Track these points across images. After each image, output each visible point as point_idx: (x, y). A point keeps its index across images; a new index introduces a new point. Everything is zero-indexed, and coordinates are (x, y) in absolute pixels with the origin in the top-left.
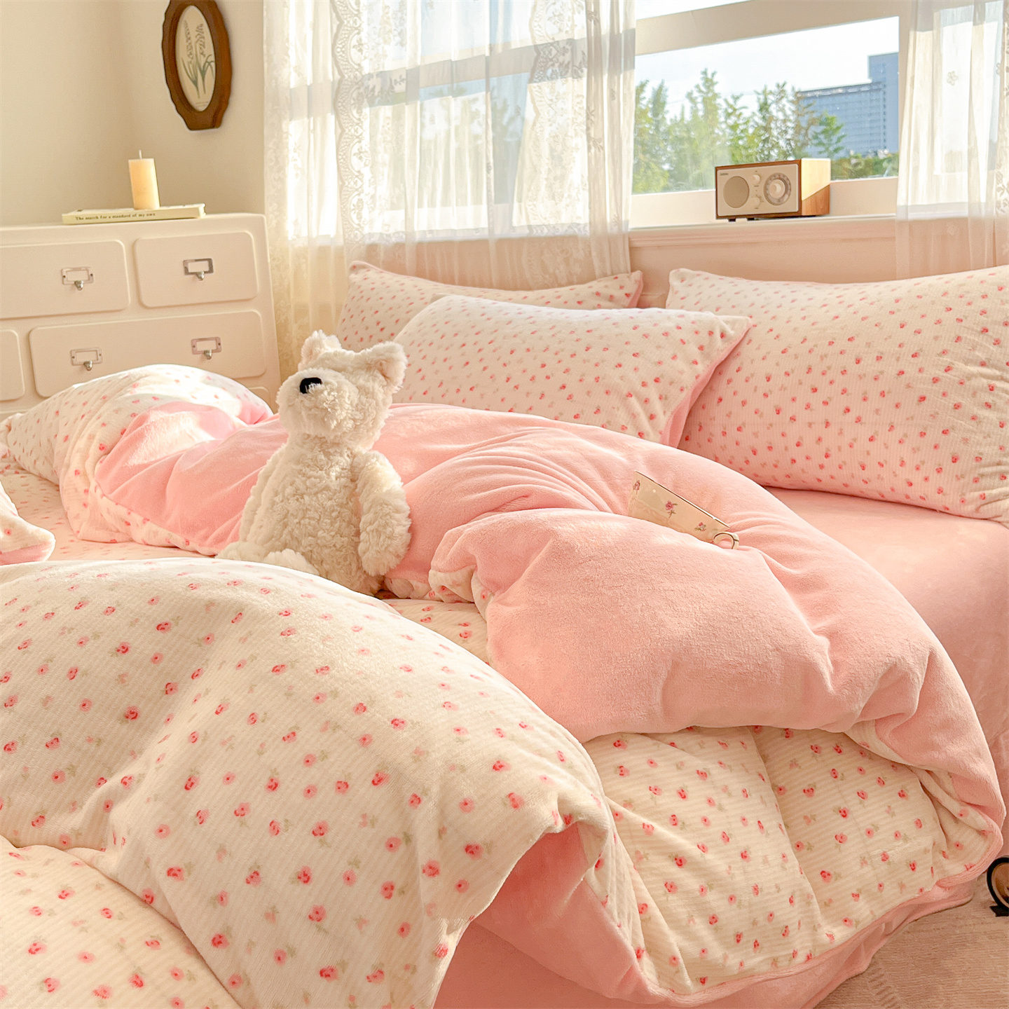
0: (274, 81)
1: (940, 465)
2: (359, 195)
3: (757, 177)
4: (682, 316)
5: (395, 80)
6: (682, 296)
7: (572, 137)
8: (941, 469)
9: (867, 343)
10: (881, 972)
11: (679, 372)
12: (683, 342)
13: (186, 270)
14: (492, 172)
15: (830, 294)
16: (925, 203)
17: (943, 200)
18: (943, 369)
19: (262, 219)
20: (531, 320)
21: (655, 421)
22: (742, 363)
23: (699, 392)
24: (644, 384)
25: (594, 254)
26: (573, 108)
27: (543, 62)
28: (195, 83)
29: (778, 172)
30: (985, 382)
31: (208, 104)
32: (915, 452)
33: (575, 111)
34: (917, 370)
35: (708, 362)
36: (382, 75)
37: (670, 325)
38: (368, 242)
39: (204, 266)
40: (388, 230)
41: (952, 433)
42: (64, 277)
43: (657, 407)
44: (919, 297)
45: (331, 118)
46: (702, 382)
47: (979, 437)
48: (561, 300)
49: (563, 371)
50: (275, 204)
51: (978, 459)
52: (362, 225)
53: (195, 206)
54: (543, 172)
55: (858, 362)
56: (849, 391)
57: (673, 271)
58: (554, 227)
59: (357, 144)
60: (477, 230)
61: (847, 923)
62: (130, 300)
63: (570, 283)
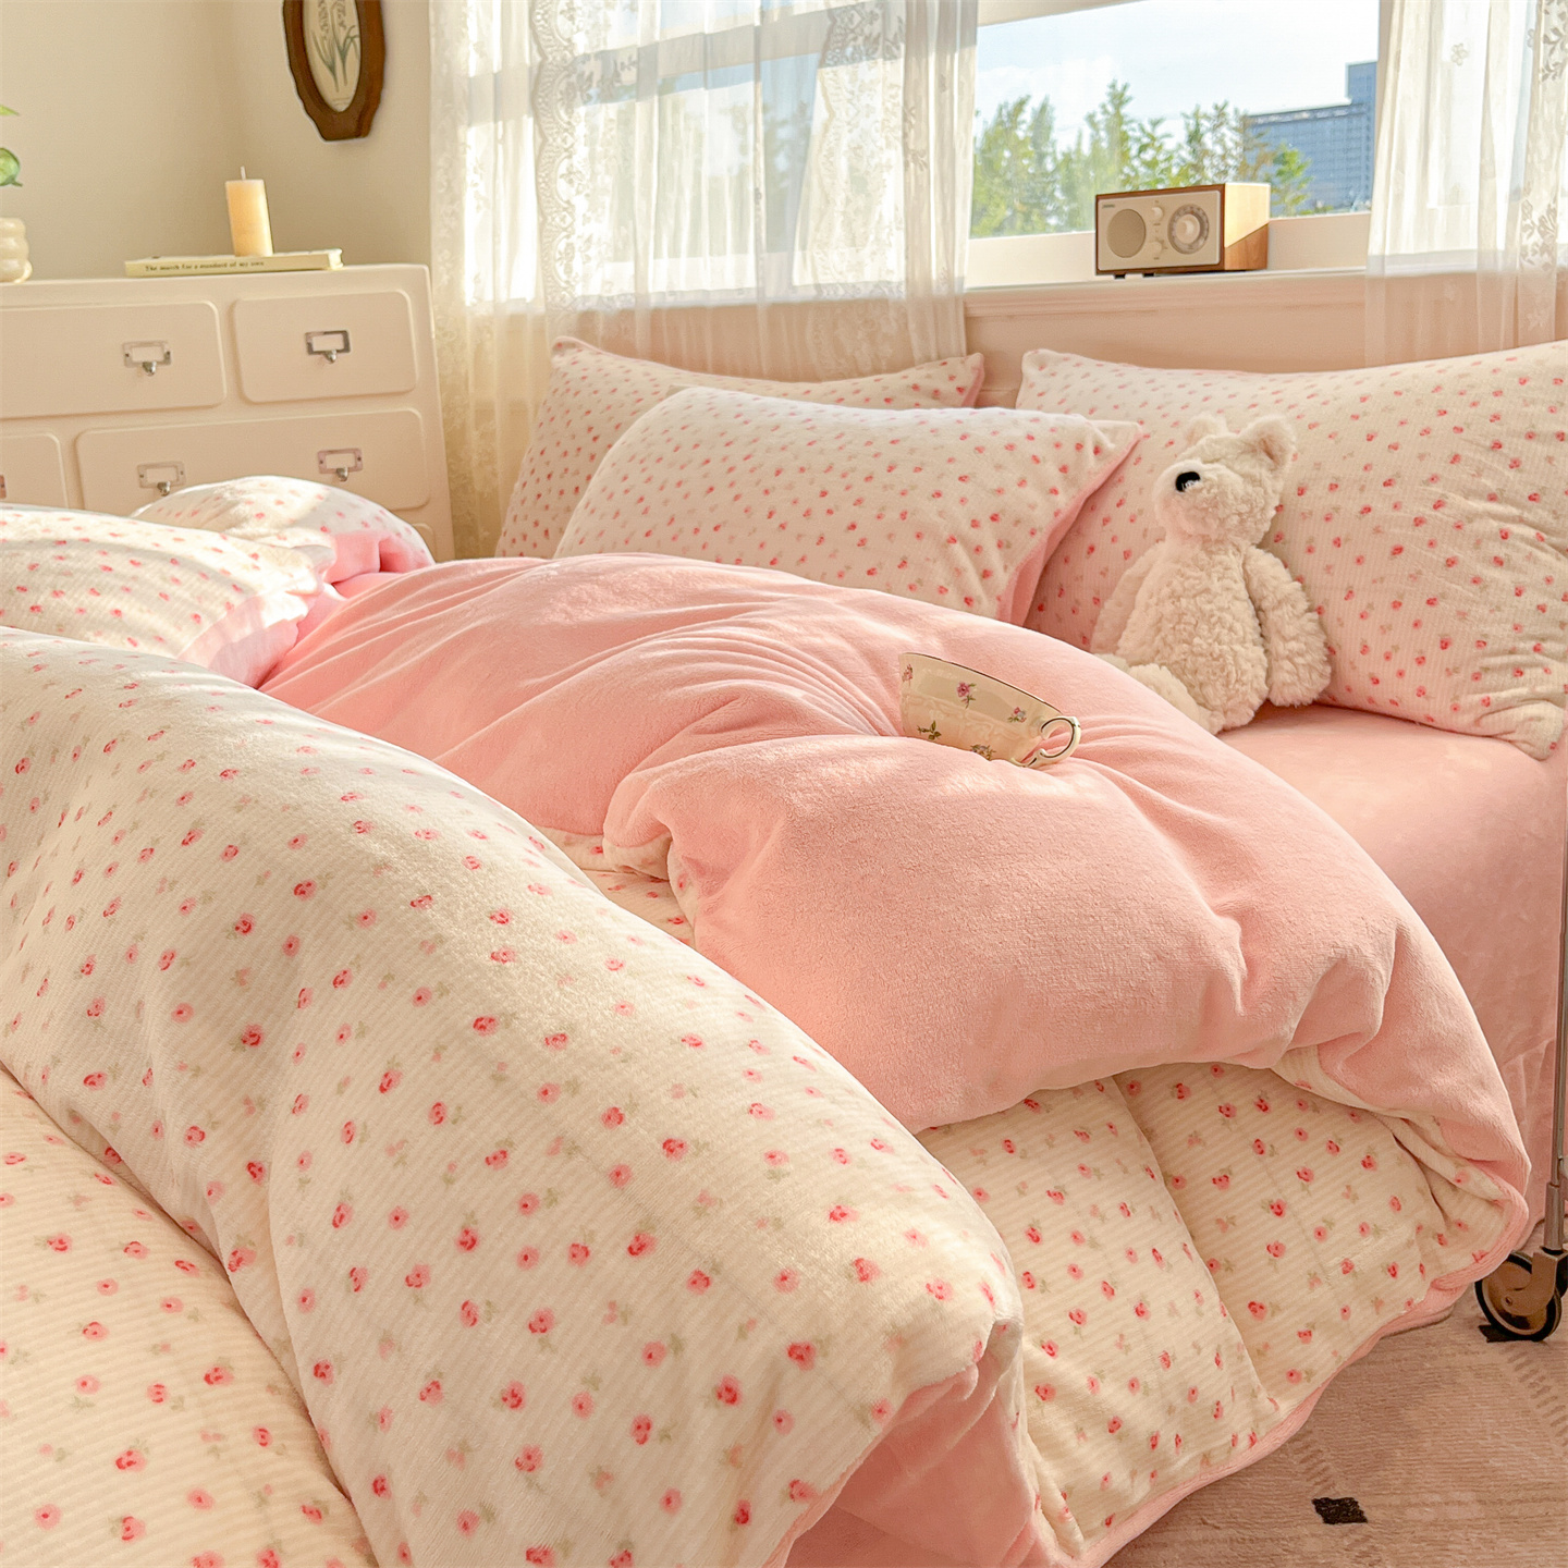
0: (445, 66)
1: (1421, 652)
2: (568, 237)
3: (1158, 211)
4: (1036, 420)
5: (622, 64)
6: (1040, 391)
7: (881, 149)
8: (1423, 658)
9: (1315, 464)
11: (1030, 505)
12: (1036, 459)
13: (310, 346)
14: (763, 202)
15: (1263, 388)
16: (1411, 251)
17: (1438, 247)
18: (1431, 505)
19: (424, 270)
20: (809, 425)
21: (990, 580)
22: (1126, 494)
23: (1059, 537)
24: (975, 524)
25: (912, 326)
26: (883, 104)
27: (841, 35)
28: (332, 69)
29: (1192, 202)
30: (1495, 525)
31: (349, 101)
32: (1384, 632)
33: (887, 109)
34: (1392, 506)
35: (1073, 491)
36: (603, 56)
37: (1018, 434)
38: (580, 308)
39: (337, 341)
40: (609, 291)
41: (1442, 604)
42: (127, 355)
43: (994, 559)
44: (1398, 393)
45: (528, 123)
46: (1064, 522)
47: (1483, 611)
48: (860, 396)
49: (853, 501)
50: (446, 252)
51: (1481, 644)
52: (573, 283)
53: (326, 252)
54: (839, 203)
55: (1301, 492)
56: (1287, 537)
57: (1029, 353)
58: (854, 286)
59: (566, 160)
60: (740, 291)
61: (1294, 1378)
62: (225, 392)
63: (876, 371)
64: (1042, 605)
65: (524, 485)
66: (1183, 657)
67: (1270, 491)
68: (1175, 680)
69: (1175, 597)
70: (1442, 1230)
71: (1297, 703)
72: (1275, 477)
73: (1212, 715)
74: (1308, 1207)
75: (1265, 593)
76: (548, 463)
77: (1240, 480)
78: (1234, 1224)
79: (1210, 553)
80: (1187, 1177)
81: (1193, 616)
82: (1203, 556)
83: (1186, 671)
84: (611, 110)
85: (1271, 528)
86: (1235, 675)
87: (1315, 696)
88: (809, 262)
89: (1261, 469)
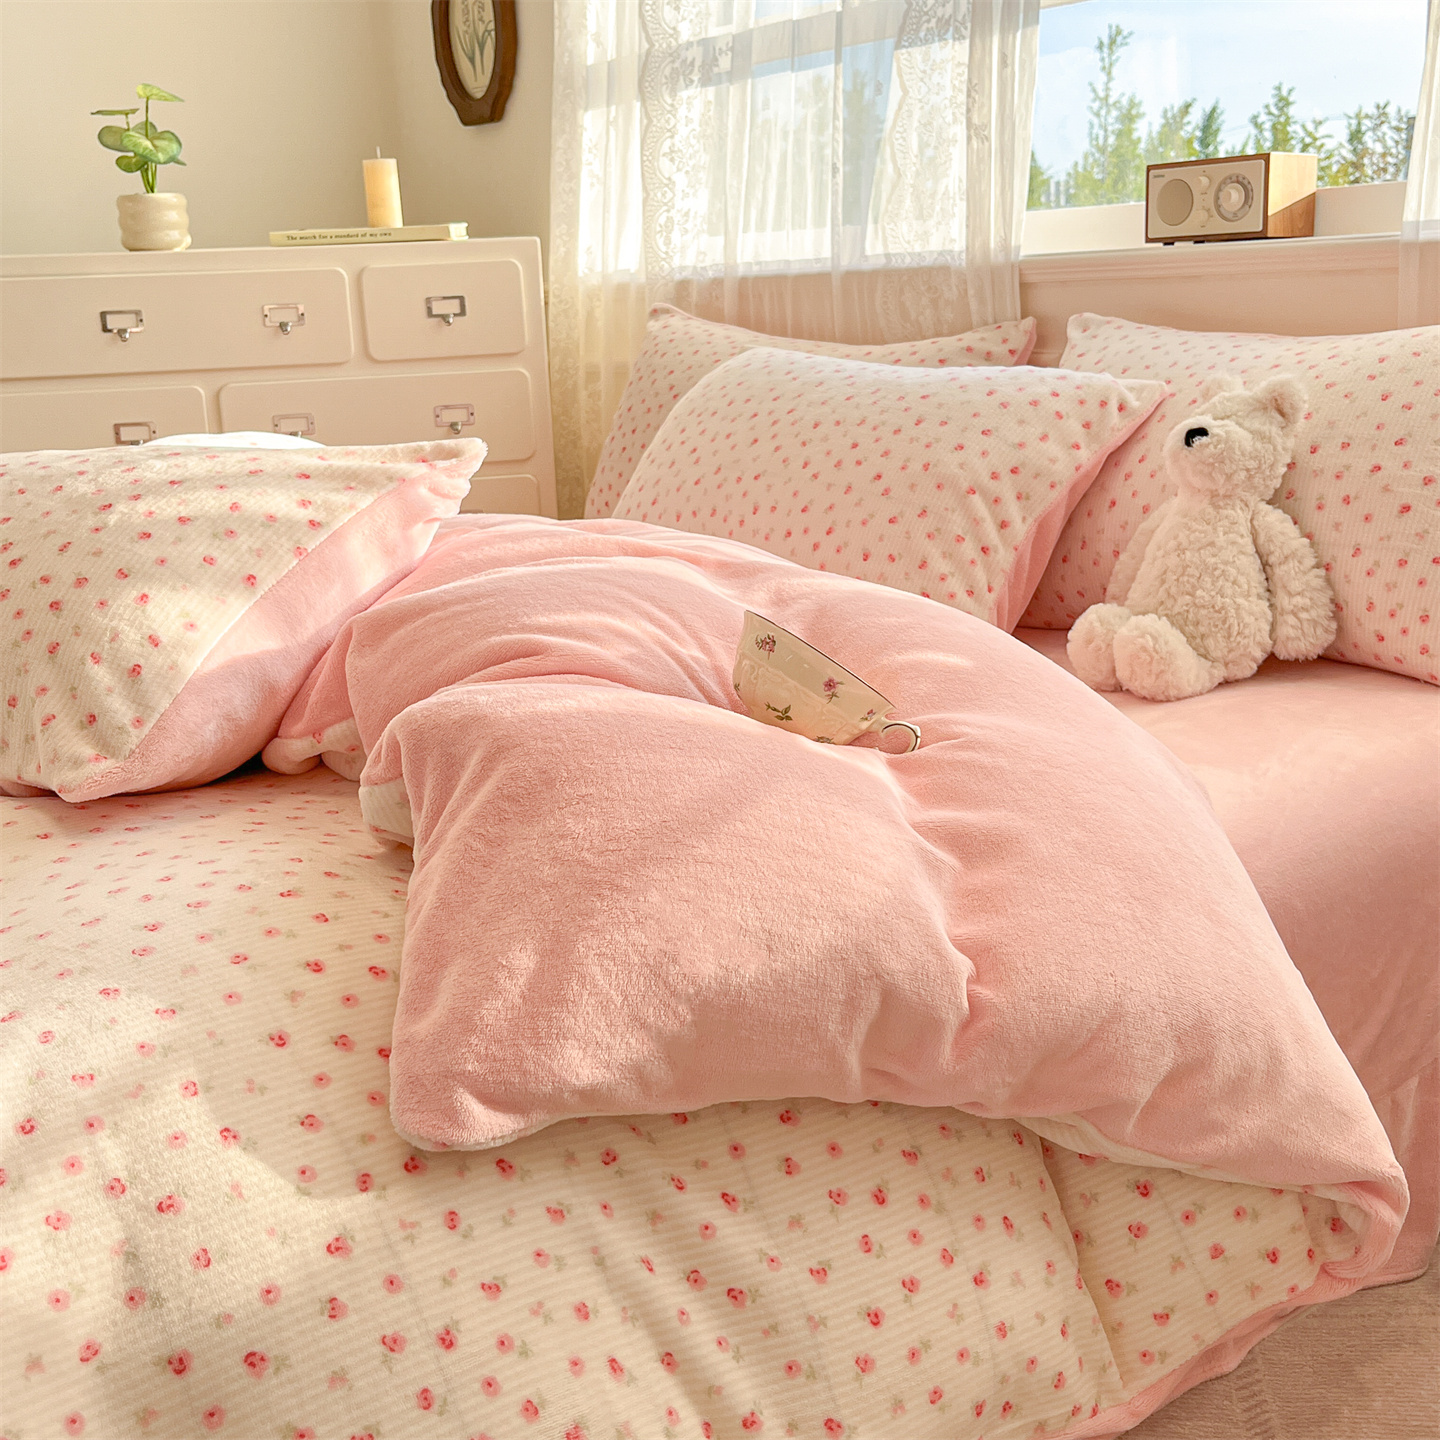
0: (567, 54)
1: (1425, 610)
2: (668, 211)
3: (1204, 180)
4: (1063, 378)
5: (720, 49)
6: (1080, 353)
7: (949, 125)
8: (1427, 616)
9: (1329, 423)
10: (1257, 1376)
11: (1050, 460)
12: (1059, 415)
13: (429, 310)
14: (840, 178)
15: (1288, 350)
19: (535, 241)
20: (850, 381)
21: (1008, 530)
22: (1148, 450)
23: (1082, 491)
24: (995, 476)
25: (971, 292)
26: (951, 81)
27: (916, 17)
28: (472, 60)
29: (1237, 171)
31: (485, 89)
32: (1389, 590)
33: (954, 86)
34: (1402, 465)
35: (1095, 447)
36: (705, 43)
37: (1044, 390)
38: (678, 277)
39: (454, 306)
40: (703, 261)
42: (266, 316)
43: (1013, 510)
44: (1416, 354)
45: (637, 105)
46: (1086, 475)
48: (917, 356)
49: (881, 453)
50: (564, 226)
52: (671, 254)
53: (446, 225)
54: (909, 177)
55: (1314, 450)
56: (1298, 494)
57: (1075, 316)
58: (919, 254)
59: (669, 140)
60: (818, 260)
62: (352, 351)
63: (939, 334)
64: (1065, 557)
65: (613, 438)
66: (1185, 608)
67: (1279, 448)
68: (1176, 633)
69: (1180, 550)
71: (1301, 658)
72: (1286, 435)
73: (1212, 666)
75: (1272, 549)
76: (633, 419)
77: (1249, 436)
79: (1217, 507)
81: (1197, 568)
82: (1210, 510)
83: (1188, 623)
84: (711, 91)
86: (1236, 628)
87: (1320, 651)
88: (880, 233)
89: (1271, 426)
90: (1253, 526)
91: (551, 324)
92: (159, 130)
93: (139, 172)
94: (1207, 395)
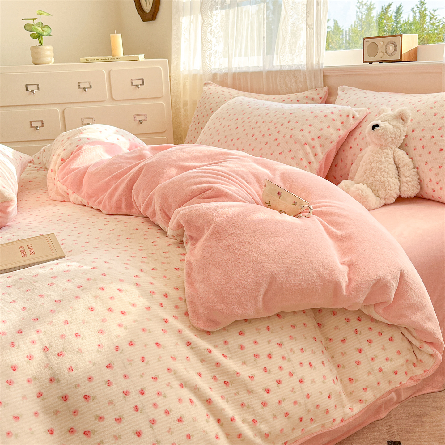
2: (210, 51)
3: (382, 43)
4: (336, 108)
6: (342, 99)
7: (301, 24)
9: (418, 123)
10: (391, 420)
11: (331, 134)
12: (333, 120)
13: (132, 83)
14: (265, 40)
15: (406, 99)
19: (167, 61)
20: (267, 108)
21: (317, 156)
22: (362, 131)
23: (341, 144)
25: (307, 78)
29: (392, 40)
31: (150, 10)
32: (436, 175)
33: (302, 11)
34: (440, 136)
35: (345, 130)
37: (329, 112)
38: (213, 72)
39: (140, 82)
40: (222, 67)
42: (79, 86)
43: (319, 150)
45: (200, 15)
46: (342, 139)
48: (290, 100)
49: (277, 132)
50: (176, 55)
52: (211, 64)
53: (137, 55)
54: (288, 40)
55: (413, 131)
56: (408, 145)
57: (340, 87)
58: (291, 66)
59: (210, 27)
60: (258, 67)
61: (361, 402)
62: (107, 97)
63: (297, 92)
64: (336, 165)
65: (192, 125)
66: (372, 181)
67: (402, 131)
68: (369, 189)
69: (371, 163)
70: (415, 361)
71: (409, 197)
72: (404, 126)
73: (381, 200)
74: (369, 351)
75: (400, 162)
76: (199, 119)
77: (392, 127)
78: (346, 354)
79: (382, 149)
80: (333, 339)
81: (376, 169)
82: (380, 150)
83: (373, 186)
84: (224, 11)
85: (403, 142)
86: (388, 187)
87: (415, 195)
88: (278, 58)
89: (399, 124)
90: (394, 155)
91: (172, 87)
92: (44, 25)
93: (38, 39)
94: (379, 114)
